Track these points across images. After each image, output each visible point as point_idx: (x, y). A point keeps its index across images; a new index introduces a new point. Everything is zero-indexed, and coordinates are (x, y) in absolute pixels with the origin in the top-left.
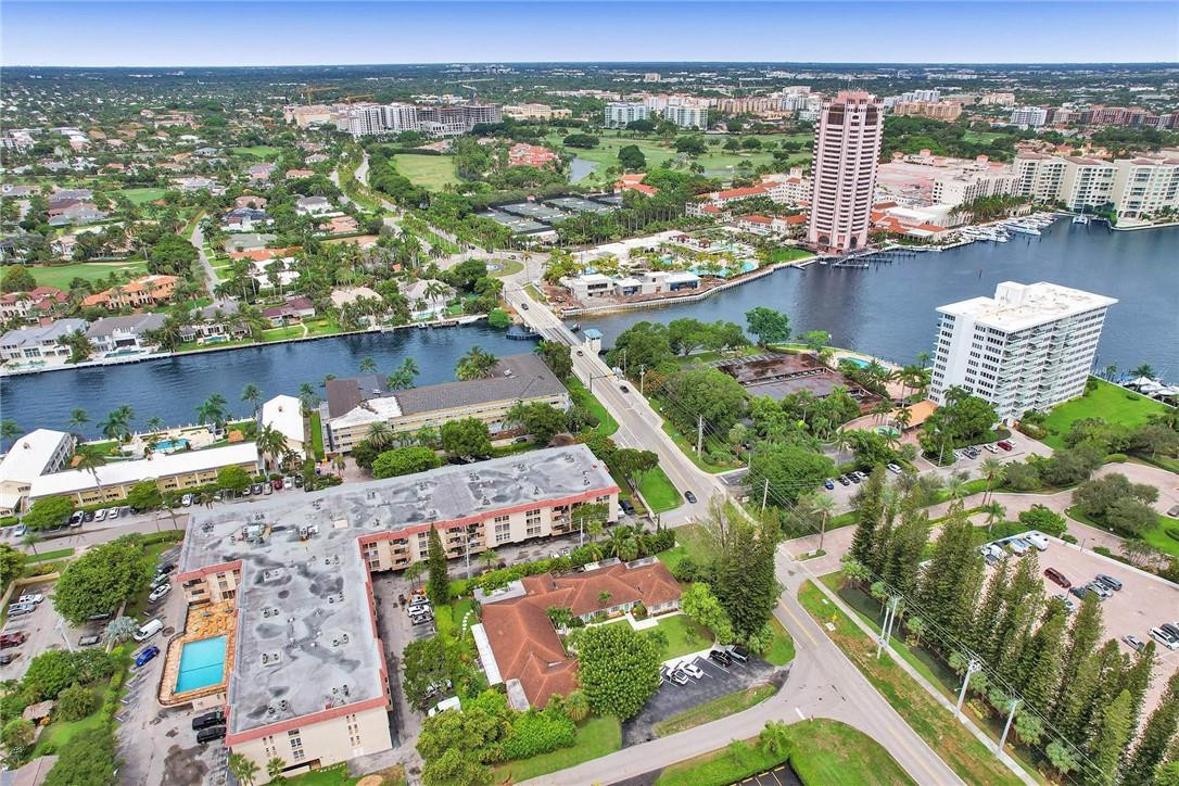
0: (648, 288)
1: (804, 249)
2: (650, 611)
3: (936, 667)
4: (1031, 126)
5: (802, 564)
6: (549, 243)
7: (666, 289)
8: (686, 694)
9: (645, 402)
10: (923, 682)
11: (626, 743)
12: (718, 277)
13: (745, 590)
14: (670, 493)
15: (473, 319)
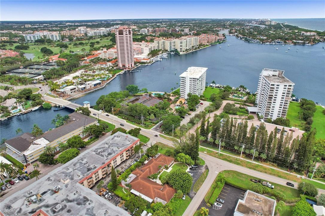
0: (88, 87)
1: (120, 69)
2: (168, 166)
3: (230, 151)
4: (145, 33)
6: (41, 80)
7: (93, 86)
9: (116, 117)
10: (230, 155)
11: (192, 198)
12: (105, 80)
14: (145, 138)
15: (37, 108)
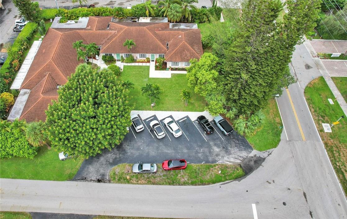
2: (169, 65)
5: (321, 61)
8: (158, 148)
11: (79, 175)
13: (245, 76)
